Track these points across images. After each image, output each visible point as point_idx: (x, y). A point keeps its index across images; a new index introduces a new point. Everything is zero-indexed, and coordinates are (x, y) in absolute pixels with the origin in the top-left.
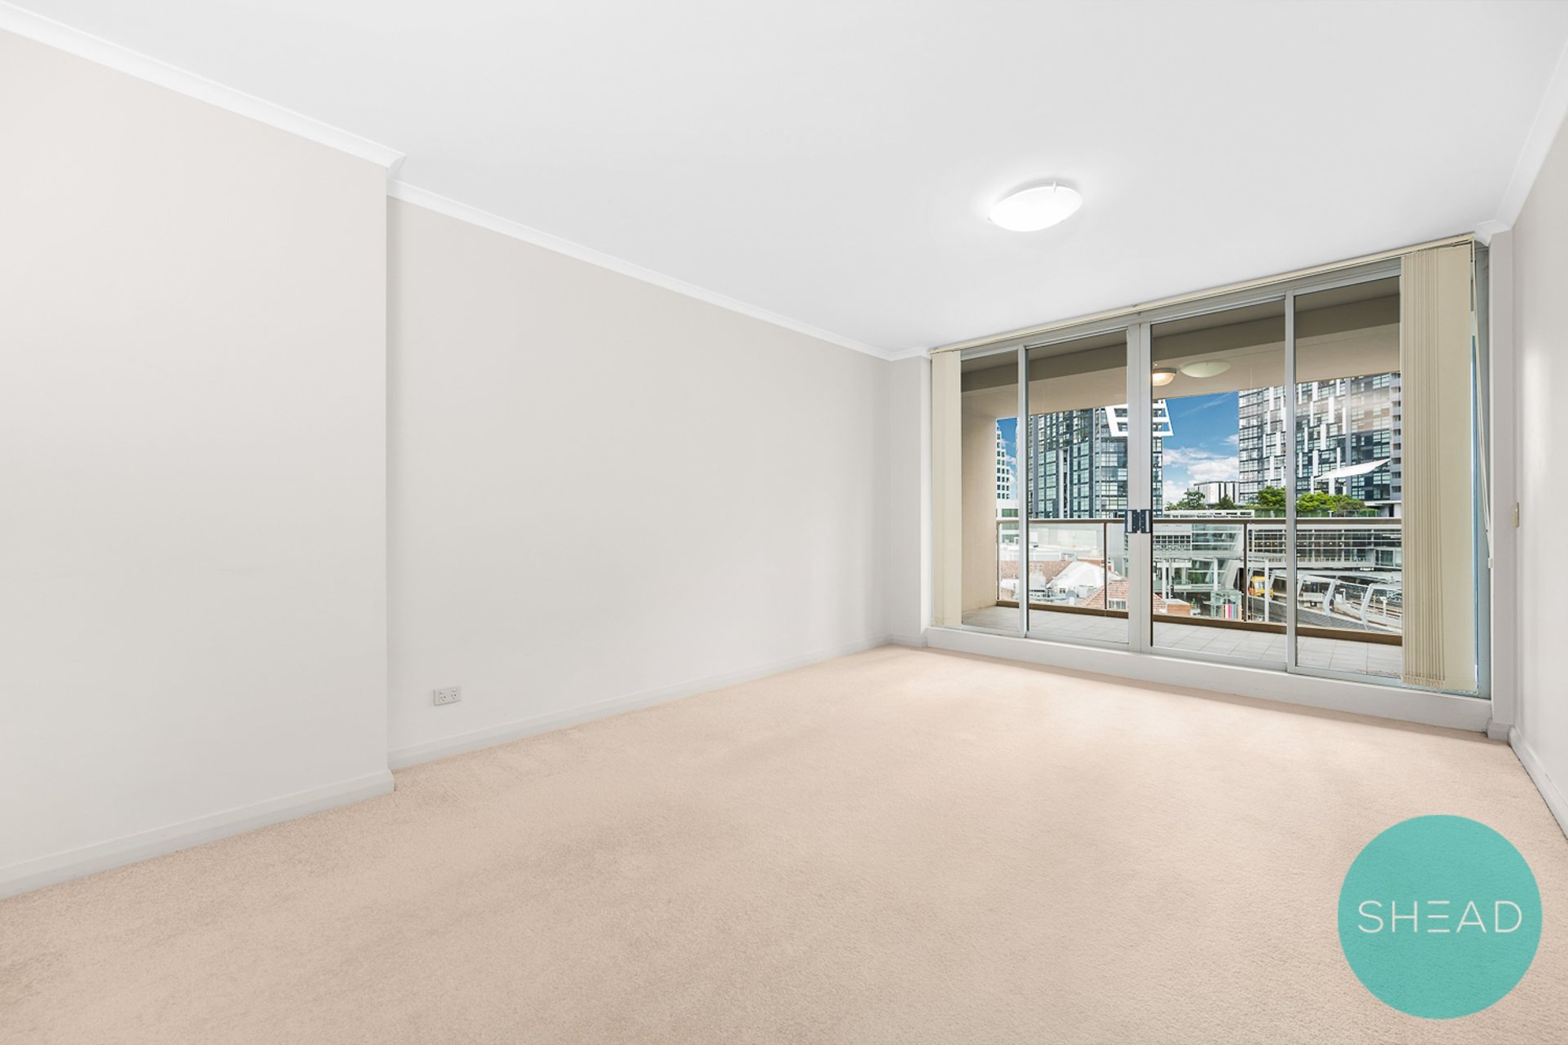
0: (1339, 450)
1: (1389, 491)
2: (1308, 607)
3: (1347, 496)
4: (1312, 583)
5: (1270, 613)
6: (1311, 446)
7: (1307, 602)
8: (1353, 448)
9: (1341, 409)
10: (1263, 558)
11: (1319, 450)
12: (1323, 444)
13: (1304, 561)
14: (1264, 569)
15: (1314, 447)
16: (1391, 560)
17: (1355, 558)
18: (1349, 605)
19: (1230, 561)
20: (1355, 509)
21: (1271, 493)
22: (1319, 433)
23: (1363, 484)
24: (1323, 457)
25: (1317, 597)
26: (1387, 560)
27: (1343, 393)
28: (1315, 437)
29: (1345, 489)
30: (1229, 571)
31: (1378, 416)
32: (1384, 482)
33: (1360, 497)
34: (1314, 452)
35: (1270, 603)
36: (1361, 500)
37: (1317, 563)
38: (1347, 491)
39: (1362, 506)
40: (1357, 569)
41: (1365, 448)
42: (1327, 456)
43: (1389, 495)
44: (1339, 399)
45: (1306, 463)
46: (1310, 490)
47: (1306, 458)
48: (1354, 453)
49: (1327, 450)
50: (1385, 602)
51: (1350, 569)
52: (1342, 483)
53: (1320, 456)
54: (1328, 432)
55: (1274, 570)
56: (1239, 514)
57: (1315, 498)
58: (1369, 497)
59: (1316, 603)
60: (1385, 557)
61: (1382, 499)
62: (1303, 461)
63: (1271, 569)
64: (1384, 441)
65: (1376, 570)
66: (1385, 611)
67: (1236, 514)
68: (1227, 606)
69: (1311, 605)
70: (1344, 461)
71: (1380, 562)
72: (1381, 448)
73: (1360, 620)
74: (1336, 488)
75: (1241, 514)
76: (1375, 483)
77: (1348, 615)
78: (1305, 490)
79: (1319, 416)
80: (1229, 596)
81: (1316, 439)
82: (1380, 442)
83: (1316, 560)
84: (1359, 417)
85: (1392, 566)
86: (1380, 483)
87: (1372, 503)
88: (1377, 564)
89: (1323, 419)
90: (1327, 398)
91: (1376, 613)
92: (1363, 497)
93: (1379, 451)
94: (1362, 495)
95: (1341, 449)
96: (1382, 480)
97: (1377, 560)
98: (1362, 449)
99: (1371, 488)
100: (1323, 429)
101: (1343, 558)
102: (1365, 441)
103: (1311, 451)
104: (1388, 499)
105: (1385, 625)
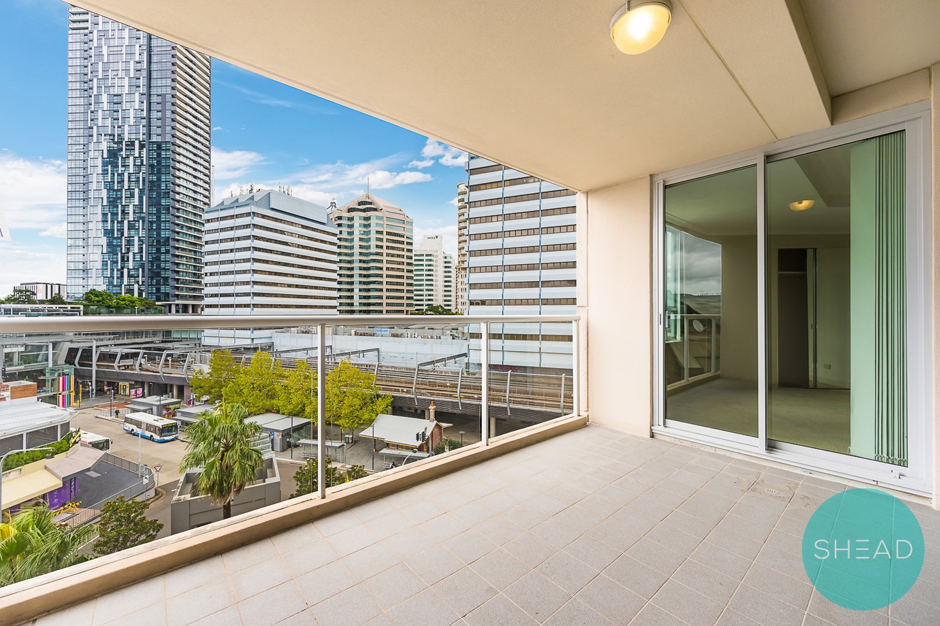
0: (140, 269)
1: (169, 296)
2: (123, 370)
3: (145, 298)
4: (126, 354)
5: (96, 377)
6: (123, 265)
7: (122, 366)
8: (149, 269)
9: (142, 245)
10: (91, 340)
11: (128, 269)
12: (131, 265)
13: (119, 339)
14: (92, 347)
15: (124, 266)
16: (171, 335)
17: (151, 335)
18: (149, 365)
19: (62, 343)
20: (150, 306)
21: (95, 294)
22: (128, 258)
23: (155, 291)
24: (131, 273)
25: (129, 362)
26: (168, 336)
27: (144, 235)
28: (126, 259)
29: (144, 293)
30: (61, 350)
31: (163, 253)
32: (167, 291)
33: (153, 299)
34: (124, 269)
35: (96, 371)
36: (154, 301)
37: (128, 340)
38: (146, 295)
39: (155, 305)
40: (152, 342)
41: (156, 271)
42: (133, 273)
43: (169, 298)
44: (141, 238)
45: (119, 276)
46: (122, 293)
47: (119, 273)
48: (150, 273)
49: (133, 269)
50: (170, 360)
51: (148, 343)
52: (143, 290)
53: (129, 272)
54: (134, 258)
55: (100, 347)
56: (69, 308)
57: (126, 299)
58: (158, 300)
59: (128, 366)
60: (167, 334)
61: (165, 301)
62: (117, 274)
63: (97, 347)
64: (166, 268)
65: (163, 342)
66: (170, 366)
67: (67, 308)
68: (61, 378)
69: (125, 368)
70: (144, 277)
71: (164, 337)
72: (165, 272)
73: (159, 373)
74: (138, 293)
75: (71, 308)
76: (162, 291)
77: (149, 371)
78: (118, 293)
79: (128, 247)
80: (63, 370)
81: (126, 261)
82: (165, 268)
83: (127, 338)
84: (153, 252)
85: (171, 339)
86: (164, 291)
87: (160, 303)
88: (163, 338)
89: (131, 249)
90: (133, 237)
91: (165, 367)
92: (155, 299)
93: (164, 273)
94: (154, 298)
95: (142, 269)
96: (165, 290)
97: (163, 336)
98: (154, 270)
99: (159, 294)
100: (131, 255)
101: (144, 336)
102: (156, 266)
103: (122, 268)
104: (169, 301)
105: (171, 374)
